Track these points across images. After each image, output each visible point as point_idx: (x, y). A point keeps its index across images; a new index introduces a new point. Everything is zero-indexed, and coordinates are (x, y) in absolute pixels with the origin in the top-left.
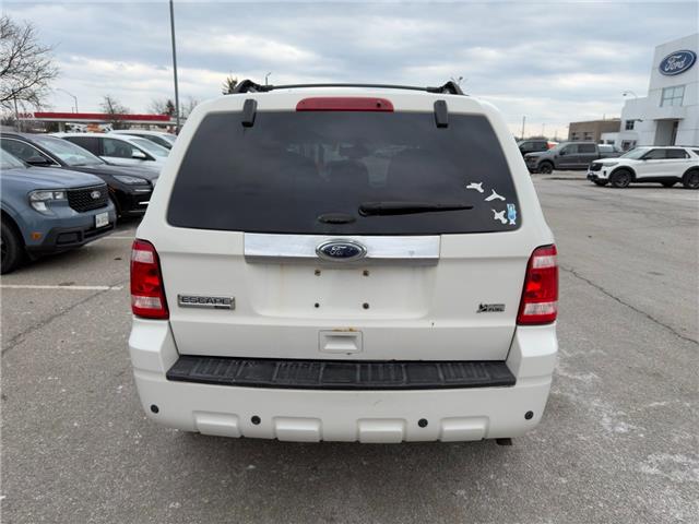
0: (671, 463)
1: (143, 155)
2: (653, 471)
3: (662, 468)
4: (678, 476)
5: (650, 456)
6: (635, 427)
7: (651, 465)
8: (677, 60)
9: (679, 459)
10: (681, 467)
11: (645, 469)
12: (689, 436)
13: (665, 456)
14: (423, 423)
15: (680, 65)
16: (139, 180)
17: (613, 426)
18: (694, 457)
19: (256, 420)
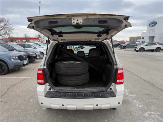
0: (151, 114)
1: (34, 47)
2: (147, 115)
3: (149, 115)
4: (153, 116)
5: (146, 112)
6: (143, 106)
7: (147, 114)
8: (152, 24)
9: (153, 113)
10: (153, 114)
11: (145, 115)
12: (155, 108)
13: (150, 112)
14: (97, 105)
15: (153, 25)
16: (33, 53)
17: (139, 106)
18: (156, 112)
19: (63, 105)
